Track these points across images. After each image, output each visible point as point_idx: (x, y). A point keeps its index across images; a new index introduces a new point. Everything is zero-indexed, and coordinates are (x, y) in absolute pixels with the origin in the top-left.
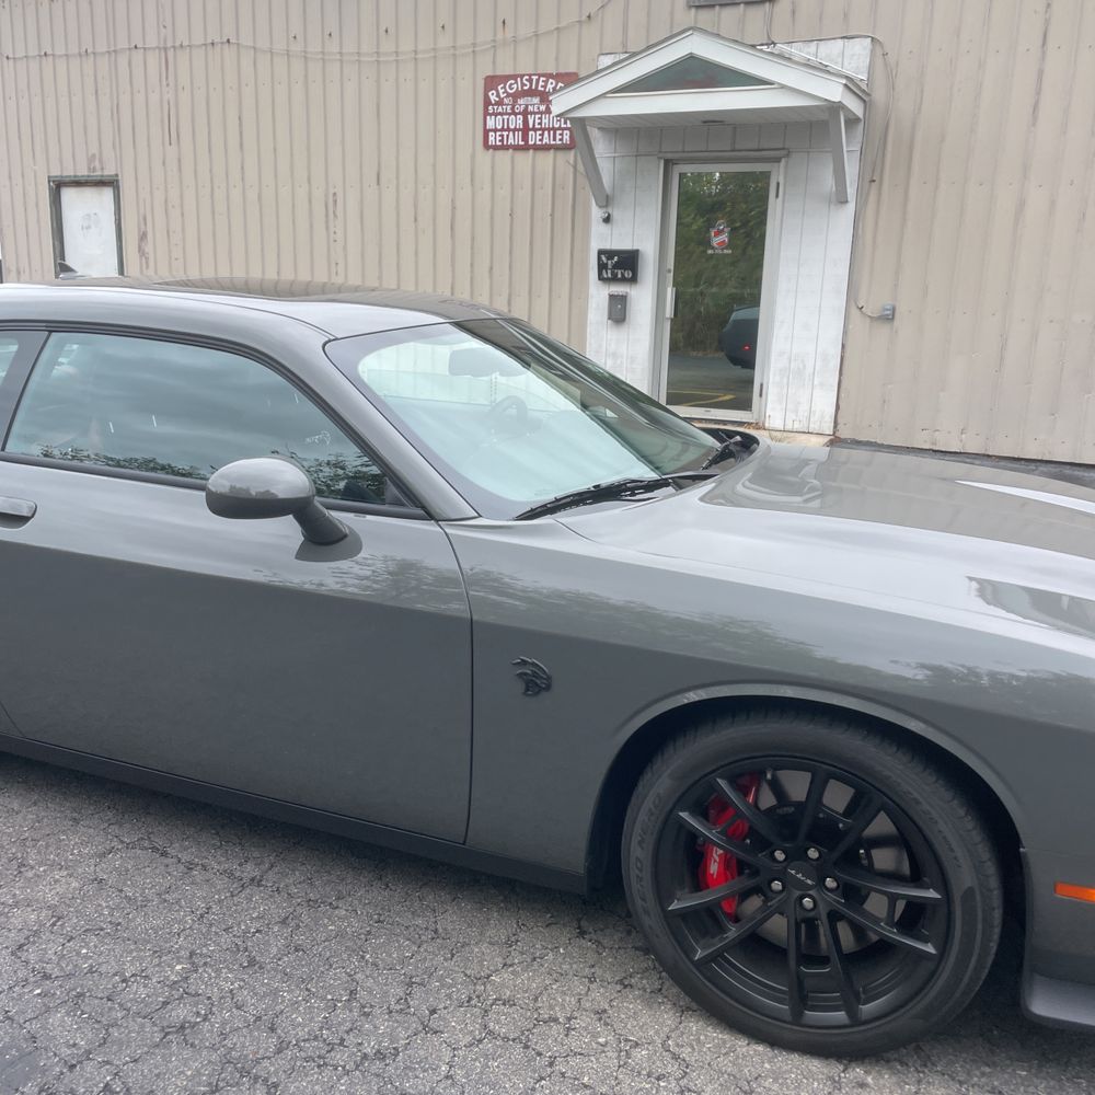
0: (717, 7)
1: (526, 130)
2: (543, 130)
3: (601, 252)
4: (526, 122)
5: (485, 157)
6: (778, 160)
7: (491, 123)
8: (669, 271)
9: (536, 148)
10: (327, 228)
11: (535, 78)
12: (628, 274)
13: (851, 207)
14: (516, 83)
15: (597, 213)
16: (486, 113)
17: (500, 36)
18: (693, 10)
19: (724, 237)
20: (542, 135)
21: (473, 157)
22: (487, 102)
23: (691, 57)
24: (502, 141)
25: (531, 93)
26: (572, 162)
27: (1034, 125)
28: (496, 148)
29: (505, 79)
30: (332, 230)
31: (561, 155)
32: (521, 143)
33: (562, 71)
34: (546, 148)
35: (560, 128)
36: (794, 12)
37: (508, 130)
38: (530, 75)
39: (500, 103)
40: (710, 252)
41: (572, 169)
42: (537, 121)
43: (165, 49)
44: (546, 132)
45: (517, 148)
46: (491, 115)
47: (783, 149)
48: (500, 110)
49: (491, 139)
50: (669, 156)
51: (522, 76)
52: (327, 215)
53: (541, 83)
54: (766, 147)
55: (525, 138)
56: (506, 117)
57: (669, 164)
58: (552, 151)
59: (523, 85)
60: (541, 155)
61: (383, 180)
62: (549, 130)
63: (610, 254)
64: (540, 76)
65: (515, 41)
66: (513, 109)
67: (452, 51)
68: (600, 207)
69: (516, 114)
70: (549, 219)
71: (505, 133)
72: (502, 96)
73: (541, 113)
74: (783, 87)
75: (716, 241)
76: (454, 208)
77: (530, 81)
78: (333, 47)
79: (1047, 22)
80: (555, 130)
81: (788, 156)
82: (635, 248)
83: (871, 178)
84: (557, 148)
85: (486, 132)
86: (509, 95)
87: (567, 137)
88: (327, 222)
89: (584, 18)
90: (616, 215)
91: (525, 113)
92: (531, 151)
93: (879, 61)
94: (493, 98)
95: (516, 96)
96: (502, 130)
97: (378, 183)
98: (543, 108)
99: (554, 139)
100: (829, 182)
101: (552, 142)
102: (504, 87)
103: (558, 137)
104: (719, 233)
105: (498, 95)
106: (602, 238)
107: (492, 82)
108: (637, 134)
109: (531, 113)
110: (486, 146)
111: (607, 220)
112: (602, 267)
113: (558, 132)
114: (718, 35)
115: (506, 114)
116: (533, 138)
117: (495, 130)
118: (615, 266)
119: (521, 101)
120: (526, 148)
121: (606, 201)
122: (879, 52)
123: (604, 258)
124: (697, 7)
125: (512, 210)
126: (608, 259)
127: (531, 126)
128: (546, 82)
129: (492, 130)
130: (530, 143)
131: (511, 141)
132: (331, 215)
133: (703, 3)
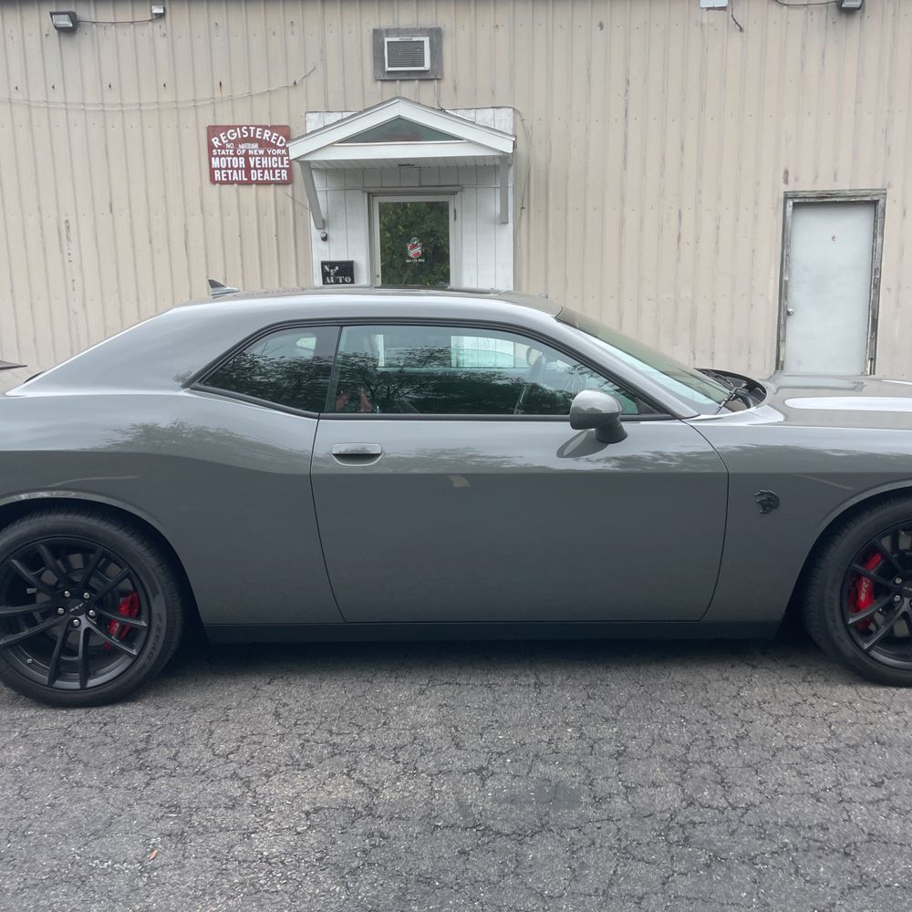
0: (398, 82)
1: (248, 169)
2: (264, 169)
3: (323, 264)
4: (247, 162)
5: (213, 190)
6: (454, 193)
7: (215, 163)
8: (378, 276)
9: (258, 183)
10: (61, 251)
11: (252, 128)
12: (348, 279)
13: (510, 225)
14: (236, 131)
15: (316, 234)
16: (211, 155)
17: (218, 94)
18: (379, 83)
19: (418, 250)
20: (263, 173)
21: (201, 190)
22: (211, 147)
23: (399, 119)
24: (227, 177)
25: (250, 140)
26: (290, 194)
27: (625, 169)
28: (221, 183)
29: (226, 128)
30: (66, 252)
31: (280, 189)
32: (245, 179)
33: (274, 124)
34: (268, 183)
35: (278, 168)
36: (455, 88)
37: (232, 168)
38: (248, 127)
39: (223, 147)
40: (408, 261)
41: (290, 199)
42: (258, 162)
44: (266, 171)
45: (241, 183)
46: (215, 156)
47: (458, 185)
48: (223, 153)
49: (217, 175)
50: (371, 190)
51: (241, 127)
52: (60, 240)
53: (258, 133)
54: (445, 183)
55: (248, 174)
56: (229, 159)
57: (371, 195)
58: (272, 185)
59: (242, 134)
60: (262, 189)
61: (114, 208)
62: (268, 169)
63: (332, 264)
64: (257, 127)
65: (232, 98)
66: (235, 152)
67: (175, 105)
68: (318, 229)
69: (238, 157)
70: (275, 238)
71: (230, 172)
72: (224, 142)
73: (261, 156)
74: (470, 142)
75: (412, 253)
76: (186, 231)
77: (249, 131)
78: (57, 97)
79: (627, 102)
80: (274, 169)
81: (461, 191)
82: (350, 259)
83: (522, 207)
84: (276, 183)
85: (212, 171)
86: (230, 141)
87: (284, 175)
88: (61, 246)
89: (291, 84)
90: (332, 234)
91: (246, 156)
92: (254, 186)
93: (519, 123)
94: (216, 143)
95: (237, 143)
96: (227, 168)
97: (111, 211)
98: (262, 152)
99: (274, 176)
100: (496, 208)
101: (272, 179)
102: (226, 135)
103: (277, 175)
104: (414, 247)
105: (221, 141)
106: (322, 253)
107: (213, 131)
109: (252, 156)
110: (213, 181)
111: (325, 239)
112: (325, 275)
113: (277, 171)
114: (419, 103)
115: (230, 156)
116: (255, 175)
117: (220, 169)
118: (337, 274)
119: (242, 146)
120: (249, 183)
121: (322, 224)
122: (518, 118)
123: (327, 268)
124: (382, 80)
125: (240, 232)
126: (330, 268)
127: (252, 166)
128: (263, 132)
129: (217, 169)
130: (253, 179)
131: (235, 177)
132: (64, 239)
133: (386, 77)
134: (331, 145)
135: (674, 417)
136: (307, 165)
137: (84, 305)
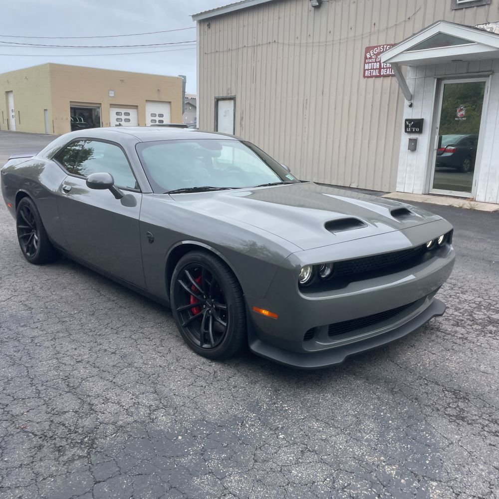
0: (464, 9)
1: (380, 69)
3: (406, 120)
4: (380, 65)
5: (363, 81)
6: (488, 76)
7: (367, 67)
8: (437, 128)
9: (384, 76)
10: (303, 114)
11: (385, 46)
12: (418, 130)
14: (378, 49)
15: (407, 103)
16: (365, 63)
17: (373, 29)
18: (454, 11)
19: (463, 112)
20: (386, 70)
21: (359, 81)
22: (366, 58)
23: (440, 33)
24: (370, 74)
28: (368, 77)
29: (373, 48)
30: (305, 114)
31: (393, 79)
32: (378, 74)
34: (388, 76)
37: (373, 69)
38: (383, 45)
39: (371, 58)
40: (456, 119)
42: (385, 65)
43: (254, 46)
44: (388, 69)
45: (376, 77)
46: (367, 63)
47: (491, 71)
48: (371, 61)
49: (366, 73)
50: (439, 77)
51: (380, 46)
52: (303, 108)
53: (388, 48)
54: (483, 70)
55: (380, 72)
56: (373, 64)
57: (439, 81)
58: (390, 77)
59: (380, 50)
60: (385, 79)
61: (324, 93)
63: (411, 121)
64: (388, 45)
65: (378, 31)
66: (375, 60)
67: (354, 38)
68: (409, 100)
69: (377, 62)
70: (387, 107)
71: (372, 71)
72: (372, 55)
74: (479, 43)
75: (459, 114)
76: (350, 104)
77: (384, 48)
78: (310, 40)
81: (493, 74)
82: (422, 118)
84: (392, 76)
85: (365, 71)
86: (374, 54)
88: (303, 111)
89: (407, 19)
90: (415, 104)
92: (382, 78)
94: (368, 56)
95: (377, 55)
96: (371, 69)
97: (323, 95)
99: (391, 72)
101: (391, 73)
104: (461, 110)
105: (370, 55)
106: (408, 114)
107: (368, 49)
108: (425, 68)
110: (364, 77)
111: (411, 106)
112: (406, 126)
115: (373, 62)
116: (383, 72)
117: (368, 70)
118: (412, 126)
119: (379, 57)
120: (380, 76)
121: (411, 98)
123: (407, 123)
124: (456, 10)
125: (372, 103)
126: (409, 123)
127: (382, 67)
129: (367, 70)
130: (382, 74)
131: (374, 74)
132: (305, 109)
133: (457, 8)
134: (402, 53)
137: (307, 139)
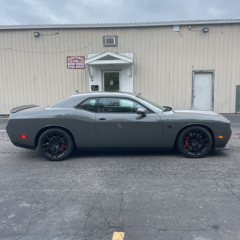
0: (108, 47)
1: (75, 65)
2: (79, 65)
3: (92, 86)
4: (75, 64)
5: (68, 70)
6: (120, 71)
7: (68, 64)
9: (78, 68)
10: (34, 83)
11: (77, 57)
12: (97, 89)
13: (133, 77)
14: (73, 57)
15: (90, 79)
16: (67, 63)
17: (69, 50)
18: (104, 47)
19: (112, 83)
20: (79, 66)
21: (65, 70)
22: (67, 61)
23: (108, 55)
24: (71, 67)
25: (76, 59)
26: (84, 71)
27: (158, 65)
28: (70, 68)
29: (71, 57)
30: (35, 83)
31: (82, 70)
32: (75, 68)
33: (81, 56)
34: (80, 68)
35: (82, 65)
36: (121, 48)
37: (72, 65)
38: (76, 56)
39: (70, 61)
40: (110, 85)
41: (85, 72)
42: (78, 64)
45: (74, 68)
46: (68, 63)
47: (121, 69)
48: (70, 62)
49: (69, 67)
50: (102, 70)
51: (74, 57)
52: (34, 81)
53: (78, 58)
54: (118, 68)
55: (75, 67)
56: (71, 63)
60: (78, 70)
62: (80, 65)
63: (94, 86)
64: (77, 56)
65: (72, 50)
66: (73, 62)
67: (60, 52)
69: (73, 63)
70: (81, 80)
71: (71, 66)
73: (78, 63)
74: (124, 60)
75: (111, 83)
76: (62, 79)
77: (76, 57)
78: (34, 50)
79: (158, 51)
80: (81, 65)
81: (122, 70)
82: (97, 85)
83: (135, 73)
84: (82, 68)
85: (68, 66)
86: (72, 60)
87: (83, 67)
88: (34, 82)
89: (85, 47)
90: (93, 79)
91: (75, 63)
92: (77, 69)
93: (134, 56)
94: (69, 60)
95: (73, 60)
96: (71, 65)
97: (45, 75)
98: (78, 62)
100: (129, 74)
102: (71, 58)
103: (82, 67)
104: (112, 82)
105: (70, 59)
106: (91, 83)
107: (68, 57)
109: (76, 63)
110: (68, 68)
111: (92, 80)
112: (92, 88)
113: (82, 66)
114: (113, 52)
116: (77, 67)
117: (69, 65)
118: (95, 88)
119: (74, 61)
120: (76, 68)
121: (92, 77)
122: (134, 55)
124: (105, 47)
125: (74, 79)
126: (93, 87)
127: (76, 65)
128: (79, 58)
131: (73, 67)
132: (35, 81)
133: (106, 46)
134: (94, 61)
135: (154, 113)
136: (89, 65)
137: (39, 95)
